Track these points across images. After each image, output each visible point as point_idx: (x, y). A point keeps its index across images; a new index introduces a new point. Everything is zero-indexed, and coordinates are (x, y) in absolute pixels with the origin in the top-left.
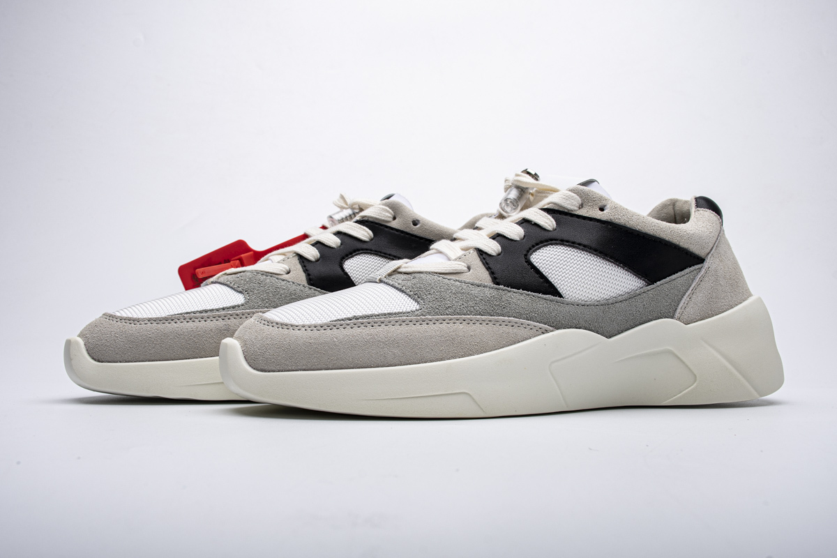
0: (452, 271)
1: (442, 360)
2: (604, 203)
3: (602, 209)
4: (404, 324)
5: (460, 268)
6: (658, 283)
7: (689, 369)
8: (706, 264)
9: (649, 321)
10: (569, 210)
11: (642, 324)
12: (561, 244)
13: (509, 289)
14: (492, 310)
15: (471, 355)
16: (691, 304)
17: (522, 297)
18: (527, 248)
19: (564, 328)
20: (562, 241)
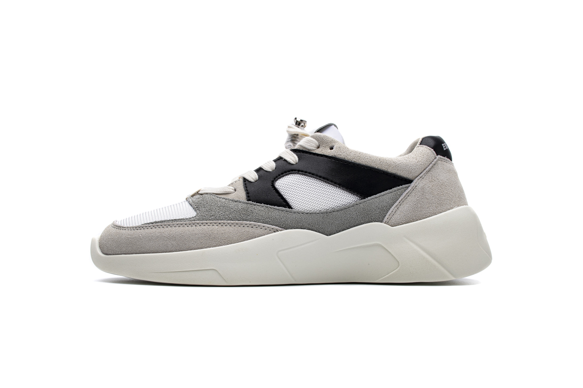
0: (224, 193)
1: (201, 248)
2: (333, 144)
3: (332, 148)
4: (181, 226)
5: (229, 190)
6: (369, 198)
7: (394, 257)
8: (413, 184)
9: (362, 224)
10: (309, 150)
11: (356, 226)
12: (298, 173)
13: (255, 203)
14: (241, 217)
15: (221, 245)
16: (398, 212)
17: (262, 209)
18: (275, 176)
19: (291, 229)
20: (299, 171)
